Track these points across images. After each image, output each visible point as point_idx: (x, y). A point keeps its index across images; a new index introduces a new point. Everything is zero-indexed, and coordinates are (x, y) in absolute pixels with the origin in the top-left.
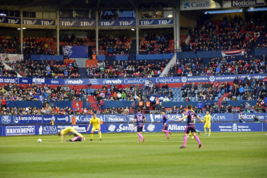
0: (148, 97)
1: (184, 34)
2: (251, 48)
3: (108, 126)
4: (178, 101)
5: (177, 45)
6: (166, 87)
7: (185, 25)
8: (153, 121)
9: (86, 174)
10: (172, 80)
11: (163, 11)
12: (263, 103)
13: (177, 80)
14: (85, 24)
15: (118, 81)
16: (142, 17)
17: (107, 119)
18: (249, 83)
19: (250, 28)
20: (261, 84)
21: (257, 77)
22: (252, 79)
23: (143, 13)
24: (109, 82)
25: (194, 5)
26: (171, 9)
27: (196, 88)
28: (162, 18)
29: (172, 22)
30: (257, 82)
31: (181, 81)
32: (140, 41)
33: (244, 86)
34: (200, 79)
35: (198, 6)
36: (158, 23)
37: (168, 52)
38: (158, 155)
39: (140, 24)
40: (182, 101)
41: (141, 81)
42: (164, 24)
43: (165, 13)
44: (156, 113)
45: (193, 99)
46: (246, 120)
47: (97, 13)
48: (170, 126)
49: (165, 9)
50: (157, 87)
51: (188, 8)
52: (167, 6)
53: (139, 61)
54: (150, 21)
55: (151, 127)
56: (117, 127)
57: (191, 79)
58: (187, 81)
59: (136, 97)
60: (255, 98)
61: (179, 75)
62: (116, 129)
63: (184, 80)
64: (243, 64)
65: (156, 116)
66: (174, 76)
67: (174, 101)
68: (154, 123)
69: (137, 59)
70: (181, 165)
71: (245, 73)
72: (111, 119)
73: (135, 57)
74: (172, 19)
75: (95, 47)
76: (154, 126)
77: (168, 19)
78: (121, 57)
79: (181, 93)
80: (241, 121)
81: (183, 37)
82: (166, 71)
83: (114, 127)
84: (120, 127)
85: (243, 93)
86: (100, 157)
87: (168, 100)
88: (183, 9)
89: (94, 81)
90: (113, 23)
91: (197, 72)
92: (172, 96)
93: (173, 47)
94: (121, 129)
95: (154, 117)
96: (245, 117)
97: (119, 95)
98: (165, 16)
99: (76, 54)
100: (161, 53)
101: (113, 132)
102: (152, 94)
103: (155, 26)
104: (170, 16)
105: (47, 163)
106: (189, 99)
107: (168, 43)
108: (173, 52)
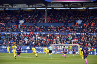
2: (6, 23)
12: (10, 42)
18: (5, 35)
19: (6, 16)
20: (9, 36)
21: (8, 33)
22: (6, 34)
30: (8, 35)
33: (3, 36)
46: (3, 49)
60: (7, 41)
64: (3, 28)
71: (4, 31)
80: (1, 49)
85: (3, 39)
96: (3, 47)
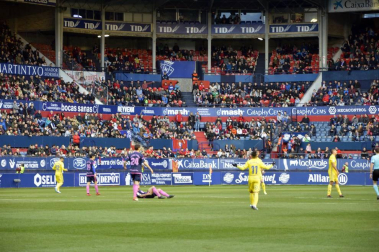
0: (281, 135)
1: (334, 46)
3: (223, 175)
4: (324, 140)
5: (323, 62)
6: (306, 120)
7: (335, 34)
8: (287, 168)
9: (189, 241)
10: (315, 111)
11: (303, 13)
13: (323, 111)
14: (193, 31)
15: (239, 112)
16: (274, 22)
17: (221, 165)
23: (276, 15)
24: (225, 112)
25: (349, 5)
26: (315, 10)
27: (349, 123)
28: (302, 22)
29: (316, 29)
31: (328, 112)
32: (270, 55)
34: (355, 110)
35: (353, 6)
36: (296, 30)
37: (311, 72)
38: (292, 216)
39: (271, 31)
40: (329, 140)
41: (271, 112)
42: (304, 31)
43: (307, 16)
44: (293, 158)
45: (344, 139)
47: (210, 15)
48: (311, 175)
49: (306, 10)
50: (293, 121)
51: (340, 10)
52: (309, 6)
53: (269, 83)
54: (285, 27)
55: (284, 178)
56: (236, 177)
57: (342, 110)
58: (337, 113)
59: (264, 135)
61: (325, 105)
62: (234, 179)
63: (332, 111)
65: (292, 162)
66: (318, 105)
67: (318, 140)
68: (288, 172)
69: (266, 80)
70: (323, 230)
72: (228, 165)
73: (263, 78)
74: (317, 24)
75: (206, 63)
76: (288, 176)
77: (310, 25)
78: (242, 77)
79: (328, 130)
81: (331, 51)
82: (306, 98)
83: (232, 176)
84: (240, 176)
86: (209, 217)
87: (309, 138)
88: (332, 10)
89: (203, 112)
90: (232, 29)
91: (351, 100)
92: (314, 133)
93: (318, 64)
94: (241, 179)
95: (288, 163)
97: (240, 132)
98: (306, 20)
99: (179, 73)
100: (301, 72)
101: (230, 184)
102: (286, 130)
103: (293, 35)
104: (314, 20)
105: (135, 224)
106: (339, 139)
107: (310, 58)
108: (318, 72)
